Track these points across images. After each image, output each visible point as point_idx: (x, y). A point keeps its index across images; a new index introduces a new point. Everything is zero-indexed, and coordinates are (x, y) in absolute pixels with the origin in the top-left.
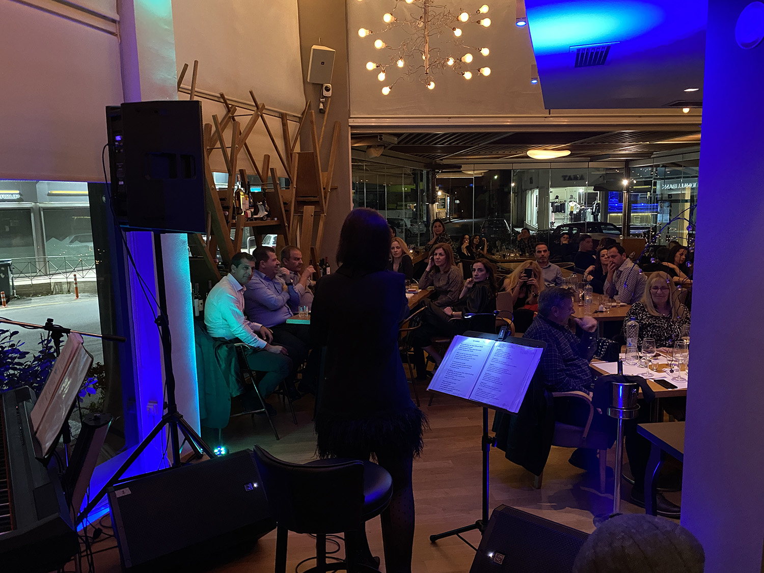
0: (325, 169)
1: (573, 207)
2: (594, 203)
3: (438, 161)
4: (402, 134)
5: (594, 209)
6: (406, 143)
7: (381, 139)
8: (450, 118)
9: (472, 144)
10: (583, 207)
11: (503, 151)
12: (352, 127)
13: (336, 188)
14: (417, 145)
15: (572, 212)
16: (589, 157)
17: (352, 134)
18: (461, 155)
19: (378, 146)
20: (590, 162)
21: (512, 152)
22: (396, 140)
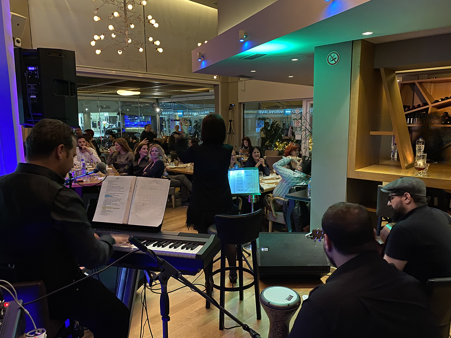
1: (105, 124)
2: (117, 122)
5: (117, 125)
10: (110, 124)
15: (104, 127)
20: (140, 98)
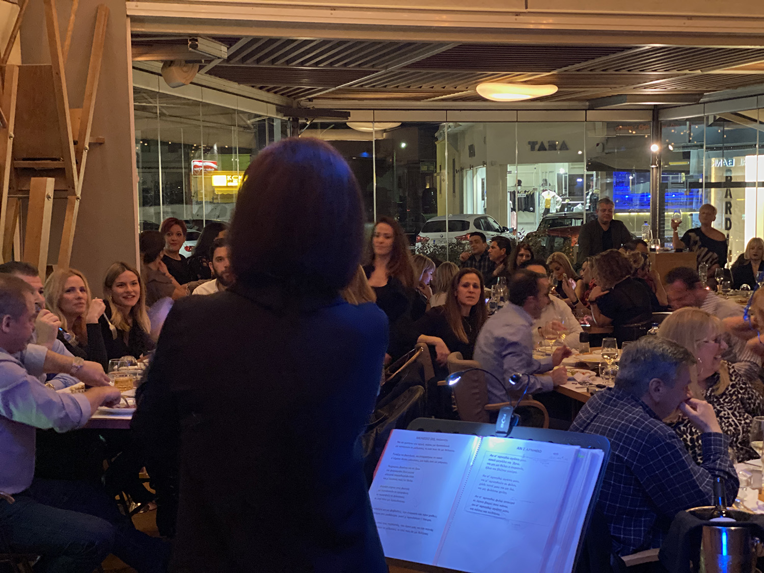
0: (76, 104)
1: (549, 200)
3: (303, 101)
4: (236, 39)
5: (587, 204)
6: (244, 60)
7: (195, 47)
8: (334, 8)
9: (373, 66)
10: (567, 201)
11: (430, 84)
12: (135, 20)
13: (101, 144)
14: (264, 64)
15: (547, 211)
16: (588, 100)
17: (133, 35)
18: (349, 90)
19: (187, 62)
20: (589, 110)
21: (449, 87)
22: (223, 51)
